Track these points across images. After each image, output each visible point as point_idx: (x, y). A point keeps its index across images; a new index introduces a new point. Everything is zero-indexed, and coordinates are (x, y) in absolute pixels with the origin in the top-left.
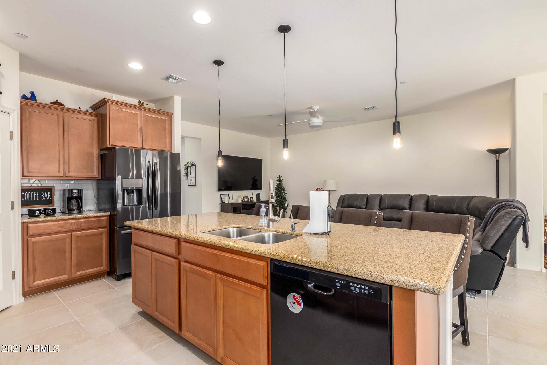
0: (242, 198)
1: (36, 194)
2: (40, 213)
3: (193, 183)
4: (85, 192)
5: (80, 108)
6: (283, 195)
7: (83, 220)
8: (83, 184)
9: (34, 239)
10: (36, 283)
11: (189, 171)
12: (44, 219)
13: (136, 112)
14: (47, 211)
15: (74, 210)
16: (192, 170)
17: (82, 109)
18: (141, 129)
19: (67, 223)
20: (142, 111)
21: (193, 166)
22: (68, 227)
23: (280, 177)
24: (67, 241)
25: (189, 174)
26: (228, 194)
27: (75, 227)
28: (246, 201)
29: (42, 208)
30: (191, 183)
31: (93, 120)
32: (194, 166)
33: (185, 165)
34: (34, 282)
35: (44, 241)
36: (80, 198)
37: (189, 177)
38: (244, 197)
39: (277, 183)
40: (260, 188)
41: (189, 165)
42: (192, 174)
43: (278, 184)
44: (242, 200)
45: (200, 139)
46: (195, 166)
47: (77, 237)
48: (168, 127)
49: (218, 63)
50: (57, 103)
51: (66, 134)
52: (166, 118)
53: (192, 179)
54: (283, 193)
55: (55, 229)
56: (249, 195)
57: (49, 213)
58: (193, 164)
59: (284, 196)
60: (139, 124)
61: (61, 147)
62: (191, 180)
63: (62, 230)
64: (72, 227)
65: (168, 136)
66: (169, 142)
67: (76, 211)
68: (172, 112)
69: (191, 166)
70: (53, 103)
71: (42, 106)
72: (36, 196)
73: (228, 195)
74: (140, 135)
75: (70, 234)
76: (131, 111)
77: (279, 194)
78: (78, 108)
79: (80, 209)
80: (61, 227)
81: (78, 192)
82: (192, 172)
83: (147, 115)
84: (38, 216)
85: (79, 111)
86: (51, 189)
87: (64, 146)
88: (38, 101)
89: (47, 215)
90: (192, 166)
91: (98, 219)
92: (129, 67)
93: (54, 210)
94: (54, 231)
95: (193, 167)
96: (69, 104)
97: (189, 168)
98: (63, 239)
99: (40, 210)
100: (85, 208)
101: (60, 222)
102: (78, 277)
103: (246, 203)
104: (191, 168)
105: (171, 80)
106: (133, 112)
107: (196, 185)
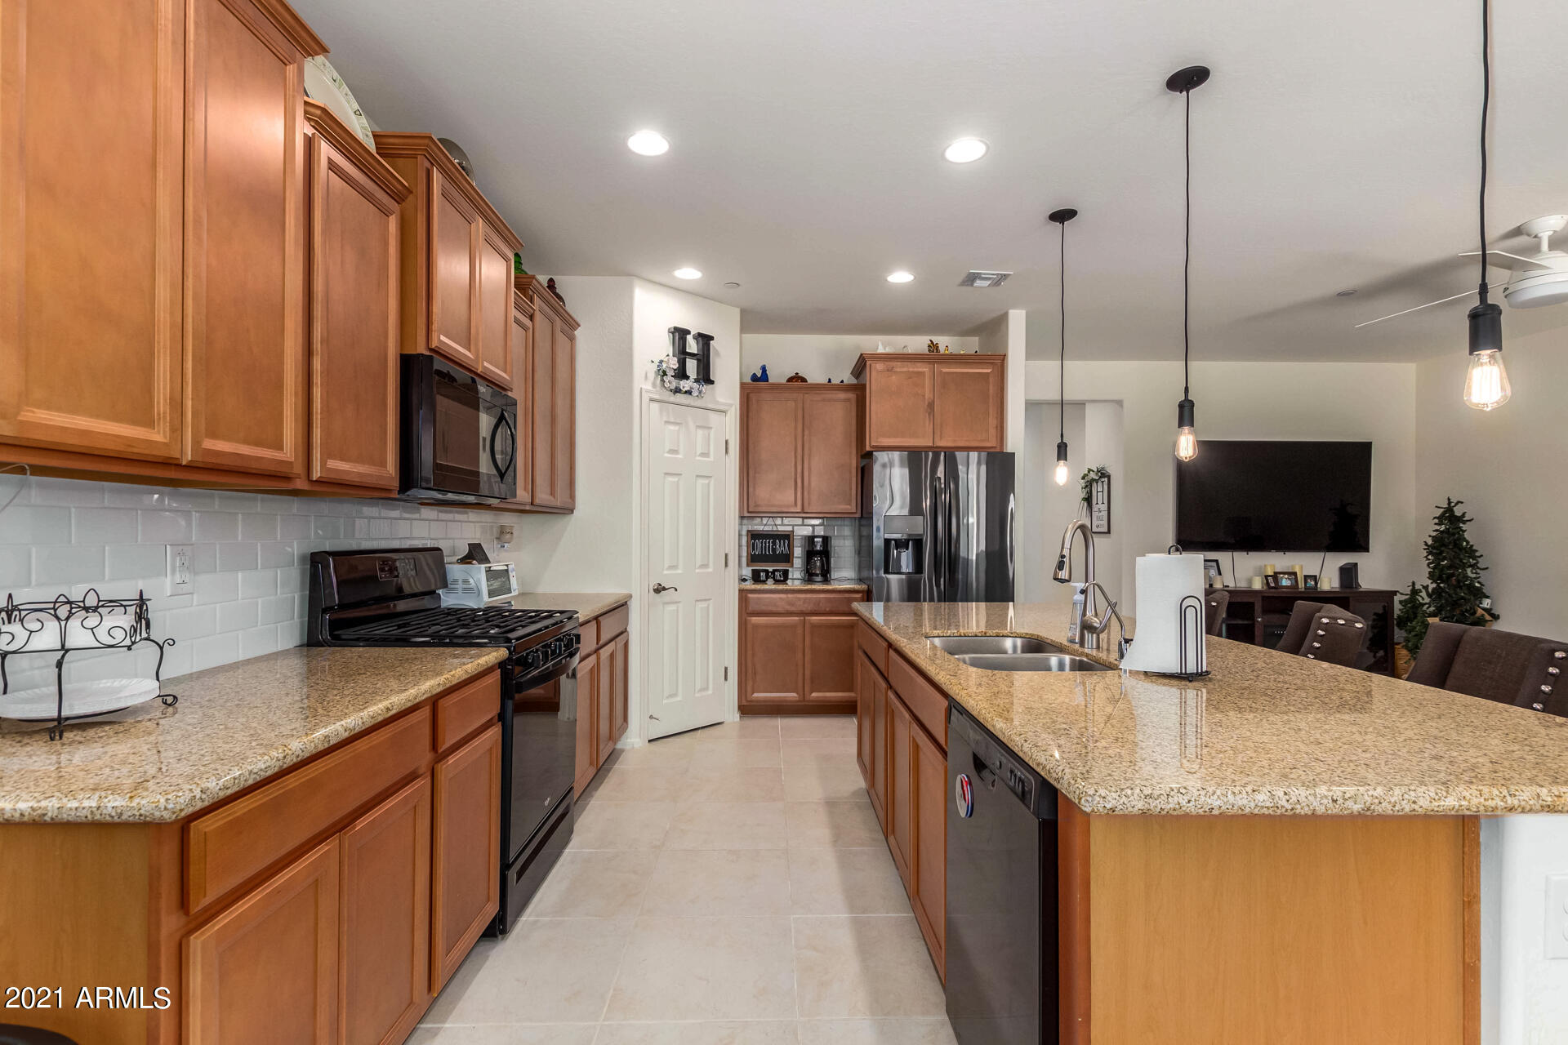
0: (1266, 577)
1: (769, 542)
2: (767, 577)
3: (1103, 525)
4: (834, 542)
5: (830, 381)
6: (1467, 577)
7: (822, 596)
8: (837, 525)
9: (755, 620)
10: (755, 695)
11: (1094, 493)
12: (774, 587)
13: (920, 370)
14: (776, 573)
15: (817, 575)
16: (1100, 489)
17: (833, 382)
18: (931, 405)
19: (799, 599)
20: (934, 363)
21: (1103, 480)
22: (800, 606)
23: (1449, 503)
24: (800, 631)
25: (1094, 502)
26: (1217, 561)
27: (809, 607)
28: (1287, 587)
29: (771, 569)
30: (1098, 526)
31: (848, 400)
32: (1106, 479)
33: (1083, 478)
34: (753, 693)
35: (767, 626)
36: (825, 554)
37: (1095, 508)
38: (1276, 574)
39: (1438, 527)
40: (1363, 547)
41: (1093, 475)
42: (1100, 502)
43: (1442, 532)
44: (1268, 583)
45: (1120, 403)
46: (1109, 477)
47: (814, 626)
48: (992, 390)
49: (1062, 216)
50: (797, 378)
51: (806, 433)
52: (989, 371)
53: (1100, 514)
54: (1464, 566)
55: (783, 606)
56: (1302, 567)
57: (778, 578)
58: (1103, 474)
59: (1472, 580)
60: (927, 397)
61: (799, 458)
62: (1099, 518)
63: (793, 609)
64: (806, 605)
65: (992, 411)
66: (995, 426)
67: (819, 579)
68: (1002, 353)
69: (1097, 478)
70: (790, 380)
71: (777, 387)
72: (769, 546)
73: (1214, 564)
74: (929, 417)
75: (802, 618)
76: (911, 370)
77: (1442, 570)
78: (826, 381)
79: (826, 575)
80: (791, 604)
81: (823, 541)
82: (1100, 494)
83: (944, 370)
84: (764, 582)
85: (829, 386)
86: (789, 535)
87: (802, 455)
88: (770, 381)
89: (777, 582)
90: (1100, 477)
91: (847, 595)
92: (889, 282)
93: (786, 573)
94: (780, 609)
95: (1103, 482)
96: (815, 376)
97: (1095, 484)
98: (793, 627)
99: (767, 572)
100: (834, 575)
101: (790, 596)
102: (812, 701)
103: (1286, 593)
104: (1100, 484)
105: (978, 283)
106: (916, 370)
107: (1109, 532)
